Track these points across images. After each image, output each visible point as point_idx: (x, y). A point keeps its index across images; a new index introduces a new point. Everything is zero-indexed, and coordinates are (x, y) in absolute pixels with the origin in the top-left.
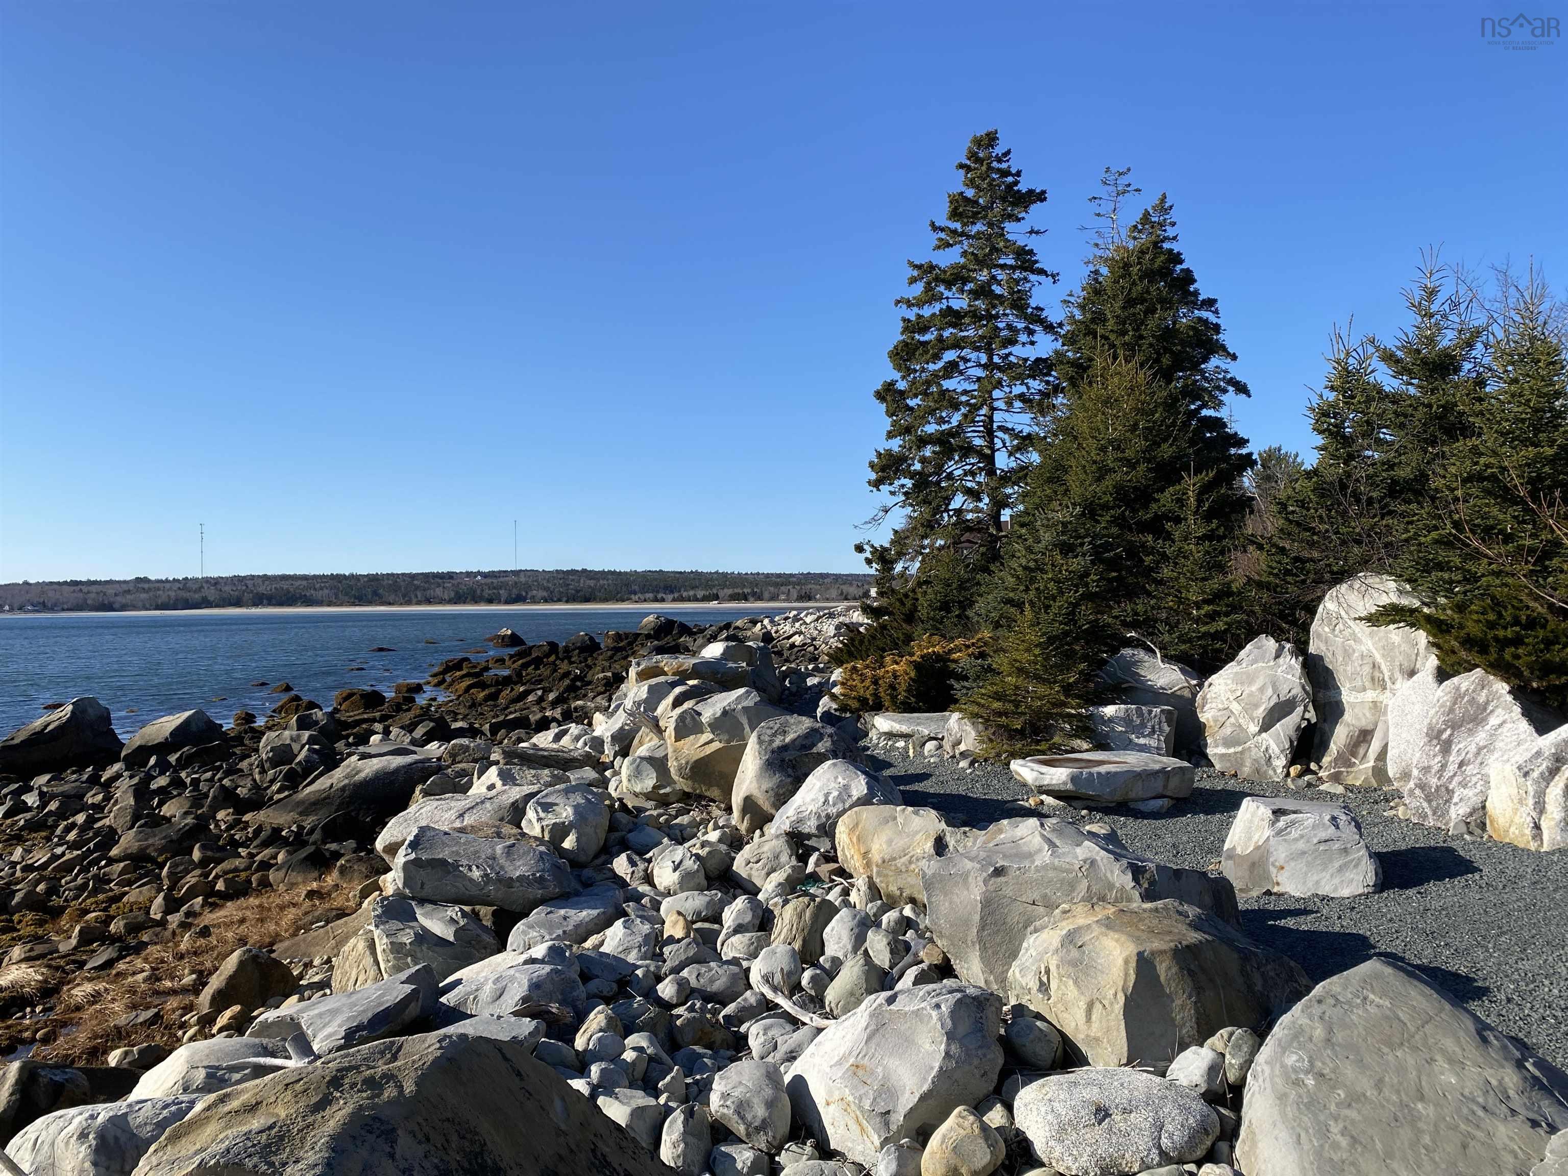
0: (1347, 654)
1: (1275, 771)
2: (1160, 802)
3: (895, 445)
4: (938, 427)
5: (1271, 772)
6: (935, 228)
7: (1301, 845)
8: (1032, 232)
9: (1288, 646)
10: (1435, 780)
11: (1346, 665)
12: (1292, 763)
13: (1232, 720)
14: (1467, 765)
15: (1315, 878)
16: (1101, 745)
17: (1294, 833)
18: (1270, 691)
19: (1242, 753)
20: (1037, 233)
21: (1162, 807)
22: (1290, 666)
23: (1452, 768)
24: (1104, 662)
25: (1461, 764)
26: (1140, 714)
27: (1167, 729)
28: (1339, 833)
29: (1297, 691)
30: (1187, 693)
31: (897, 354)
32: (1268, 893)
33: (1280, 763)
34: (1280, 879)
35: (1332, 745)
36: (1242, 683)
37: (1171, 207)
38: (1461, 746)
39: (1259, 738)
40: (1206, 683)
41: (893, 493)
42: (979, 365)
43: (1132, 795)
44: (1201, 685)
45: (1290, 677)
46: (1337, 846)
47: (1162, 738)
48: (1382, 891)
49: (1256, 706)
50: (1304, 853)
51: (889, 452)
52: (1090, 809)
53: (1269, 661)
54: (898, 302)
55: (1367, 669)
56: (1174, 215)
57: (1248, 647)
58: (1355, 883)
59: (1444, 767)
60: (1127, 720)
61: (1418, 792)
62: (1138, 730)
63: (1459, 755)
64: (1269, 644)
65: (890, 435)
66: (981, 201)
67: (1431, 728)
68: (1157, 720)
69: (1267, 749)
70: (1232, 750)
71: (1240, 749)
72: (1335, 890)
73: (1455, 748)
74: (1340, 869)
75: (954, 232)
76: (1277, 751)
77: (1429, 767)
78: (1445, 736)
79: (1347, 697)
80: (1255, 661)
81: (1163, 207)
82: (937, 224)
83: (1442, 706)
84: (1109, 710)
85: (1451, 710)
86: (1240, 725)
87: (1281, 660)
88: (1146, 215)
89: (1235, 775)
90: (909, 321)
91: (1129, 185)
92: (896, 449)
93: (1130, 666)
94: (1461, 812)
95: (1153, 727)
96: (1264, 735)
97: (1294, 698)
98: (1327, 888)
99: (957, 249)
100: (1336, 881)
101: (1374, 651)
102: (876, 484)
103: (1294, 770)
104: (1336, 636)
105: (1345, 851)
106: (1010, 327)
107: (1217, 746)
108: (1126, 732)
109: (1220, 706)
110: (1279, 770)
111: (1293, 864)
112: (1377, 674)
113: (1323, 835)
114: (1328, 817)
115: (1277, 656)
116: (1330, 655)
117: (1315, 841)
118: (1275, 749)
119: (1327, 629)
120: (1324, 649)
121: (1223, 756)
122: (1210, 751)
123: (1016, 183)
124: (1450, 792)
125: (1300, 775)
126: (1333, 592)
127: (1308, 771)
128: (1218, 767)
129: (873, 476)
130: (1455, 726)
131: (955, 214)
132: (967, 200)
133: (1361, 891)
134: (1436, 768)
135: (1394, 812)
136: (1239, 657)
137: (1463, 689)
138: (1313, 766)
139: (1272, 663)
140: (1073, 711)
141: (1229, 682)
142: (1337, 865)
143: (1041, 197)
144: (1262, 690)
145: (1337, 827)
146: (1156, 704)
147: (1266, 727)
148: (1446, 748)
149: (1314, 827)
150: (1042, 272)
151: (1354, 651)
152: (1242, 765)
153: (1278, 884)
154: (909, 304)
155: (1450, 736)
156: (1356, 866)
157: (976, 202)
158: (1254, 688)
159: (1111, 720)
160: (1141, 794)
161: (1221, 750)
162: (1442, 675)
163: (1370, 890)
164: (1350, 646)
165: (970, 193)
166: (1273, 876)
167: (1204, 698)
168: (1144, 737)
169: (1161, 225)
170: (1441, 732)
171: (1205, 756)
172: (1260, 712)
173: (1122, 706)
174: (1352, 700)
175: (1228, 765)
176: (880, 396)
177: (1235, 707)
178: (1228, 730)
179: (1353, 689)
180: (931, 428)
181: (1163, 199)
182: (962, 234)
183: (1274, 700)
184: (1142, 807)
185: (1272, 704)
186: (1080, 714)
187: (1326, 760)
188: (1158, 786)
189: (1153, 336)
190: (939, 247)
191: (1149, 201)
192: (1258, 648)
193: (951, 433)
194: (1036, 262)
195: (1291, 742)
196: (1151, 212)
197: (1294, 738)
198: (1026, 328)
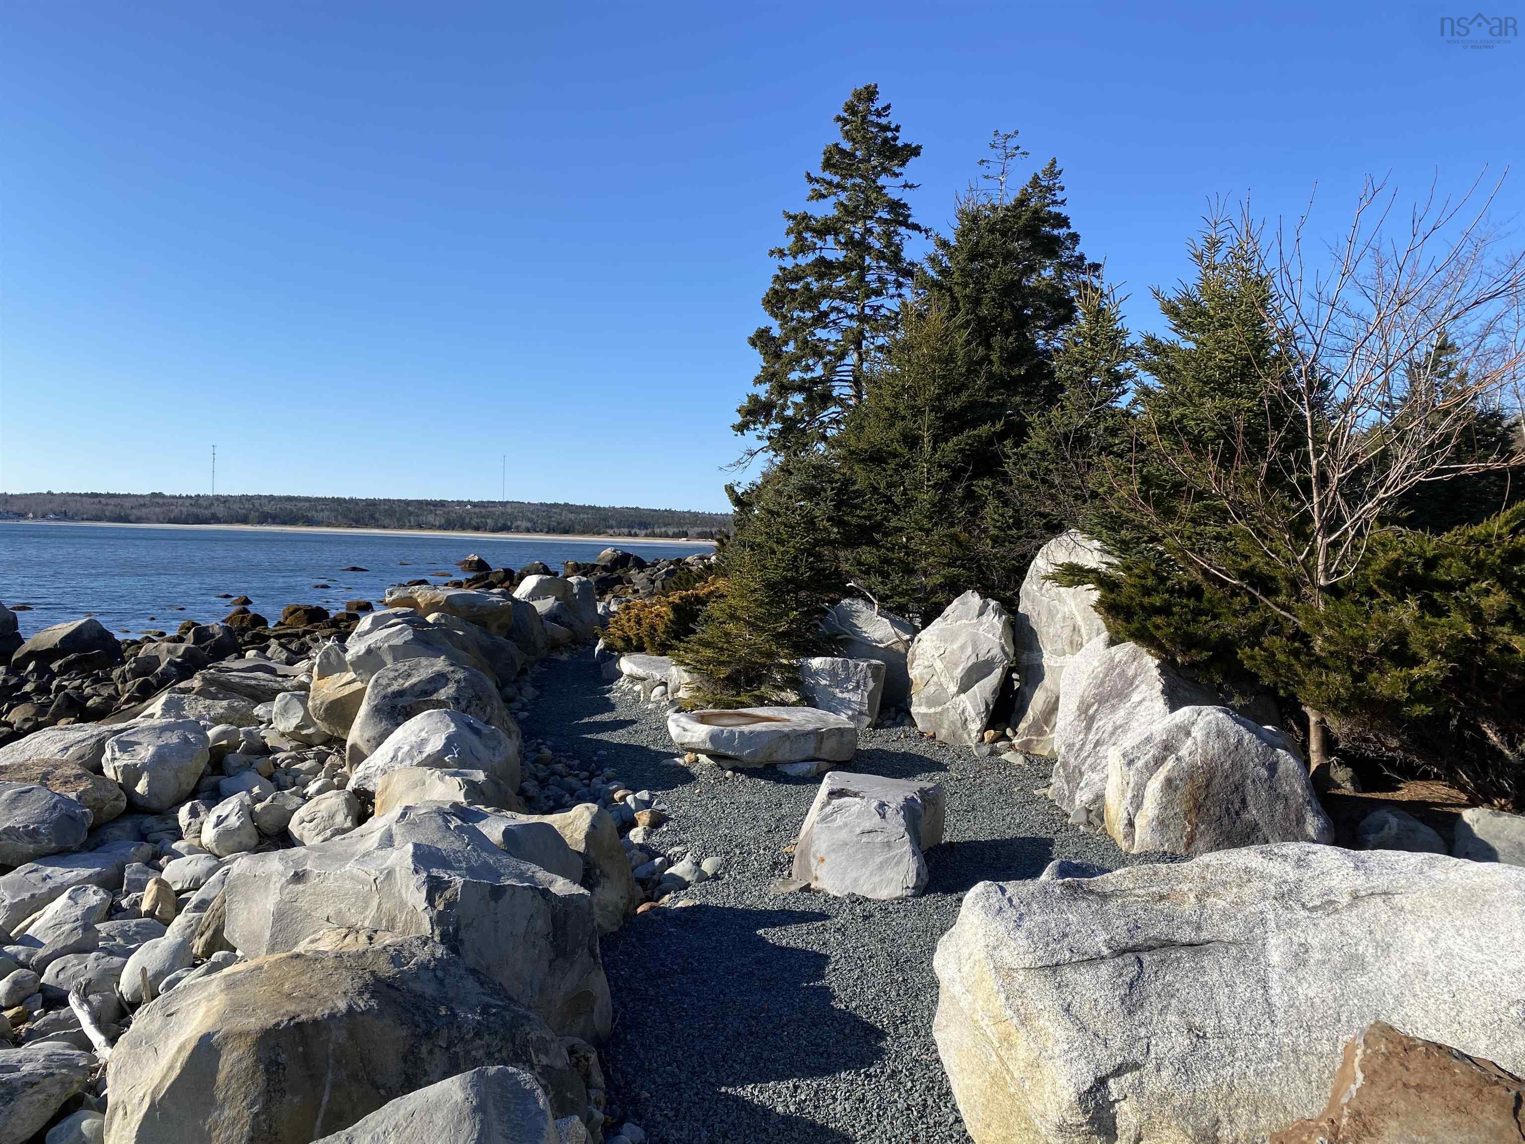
0: (1051, 615)
1: (969, 735)
2: (807, 766)
3: (763, 391)
4: (801, 375)
5: (966, 736)
6: (810, 179)
7: (843, 835)
8: (905, 186)
9: (993, 603)
10: (1073, 760)
11: (1049, 626)
12: (988, 727)
13: (935, 678)
14: (1102, 745)
15: (854, 874)
16: (808, 699)
17: (839, 821)
18: (969, 650)
19: (941, 713)
20: (911, 186)
21: (809, 771)
22: (992, 625)
23: (1089, 747)
24: (825, 612)
25: (1097, 744)
26: (846, 667)
27: (871, 685)
28: (883, 824)
29: (996, 651)
30: (901, 648)
31: (769, 302)
32: (807, 888)
33: (975, 726)
34: (818, 874)
35: (1029, 710)
36: (946, 641)
37: (1060, 172)
38: (1101, 723)
39: (957, 699)
40: (916, 639)
41: (760, 438)
42: (851, 317)
43: (777, 757)
44: (912, 640)
45: (990, 636)
46: (879, 838)
47: (866, 694)
48: (923, 895)
49: (956, 665)
50: (846, 844)
51: (754, 399)
52: (735, 770)
53: (972, 618)
54: (772, 252)
55: (1067, 632)
56: (1062, 180)
57: (955, 602)
58: (894, 883)
59: (1083, 745)
60: (832, 673)
61: (1061, 770)
62: (843, 684)
63: (1097, 733)
64: (973, 599)
65: (758, 381)
66: (858, 153)
67: (1082, 702)
68: (863, 674)
69: (963, 712)
70: (932, 710)
71: (939, 709)
72: (874, 890)
73: (1095, 726)
74: (881, 866)
75: (830, 183)
76: (973, 714)
77: (1074, 744)
78: (1091, 712)
79: (1048, 660)
80: (960, 618)
81: (1053, 171)
82: (813, 175)
83: (1095, 678)
84: (816, 662)
85: (1102, 683)
86: (941, 685)
87: (984, 618)
88: (1036, 178)
89: (933, 737)
90: (785, 269)
91: (1017, 148)
92: (763, 397)
93: (847, 617)
94: (1084, 798)
95: (858, 682)
96: (962, 696)
97: (993, 659)
98: (865, 888)
99: (832, 199)
100: (877, 879)
101: (1077, 614)
102: (741, 428)
103: (990, 734)
104: (1042, 595)
105: (888, 845)
106: (880, 279)
107: (921, 705)
108: (830, 686)
109: (926, 663)
110: (974, 735)
111: (833, 856)
112: (1076, 638)
113: (867, 825)
114: (876, 804)
115: (981, 614)
116: (1035, 614)
117: (858, 831)
118: (971, 712)
119: (1035, 588)
120: (1030, 608)
121: (925, 715)
122: (914, 710)
123: (895, 139)
124: (1081, 774)
125: (994, 741)
126: (1044, 549)
127: (1004, 737)
128: (920, 727)
129: (739, 421)
130: (1101, 700)
131: (828, 164)
132: (842, 152)
133: (899, 893)
134: (1077, 746)
135: (1045, 790)
136: (945, 614)
137: (1117, 660)
138: (1009, 732)
139: (975, 621)
140: (785, 661)
141: (935, 638)
142: (878, 860)
143: (916, 151)
144: (963, 648)
145: (883, 817)
146: (867, 657)
147: (965, 686)
148: (1090, 721)
149: (860, 815)
150: (916, 227)
151: (1058, 612)
152: (941, 726)
153: (816, 878)
154: (782, 254)
155: (1097, 710)
156: (898, 863)
157: (852, 155)
158: (956, 646)
159: (817, 673)
160: (788, 756)
161: (923, 710)
162: (1112, 642)
163: (909, 892)
164: (1055, 607)
165: (847, 146)
166: (813, 868)
167: (913, 654)
168: (848, 691)
169: (1050, 189)
170: (1090, 706)
171: (909, 713)
172: (959, 672)
173: (829, 659)
174: (1052, 664)
175: (929, 725)
176: (753, 343)
177: (939, 665)
178: (932, 689)
179: (1054, 652)
180: (795, 376)
181: (1054, 163)
182: (838, 186)
183: (973, 660)
184: (792, 771)
185: (970, 664)
186: (791, 665)
187: (1022, 726)
188: (809, 748)
189: (995, 289)
190: (812, 198)
191: (1040, 167)
192: (964, 604)
193: (814, 382)
194: (909, 216)
195: (987, 705)
196: (1041, 176)
197: (990, 701)
198: (896, 281)
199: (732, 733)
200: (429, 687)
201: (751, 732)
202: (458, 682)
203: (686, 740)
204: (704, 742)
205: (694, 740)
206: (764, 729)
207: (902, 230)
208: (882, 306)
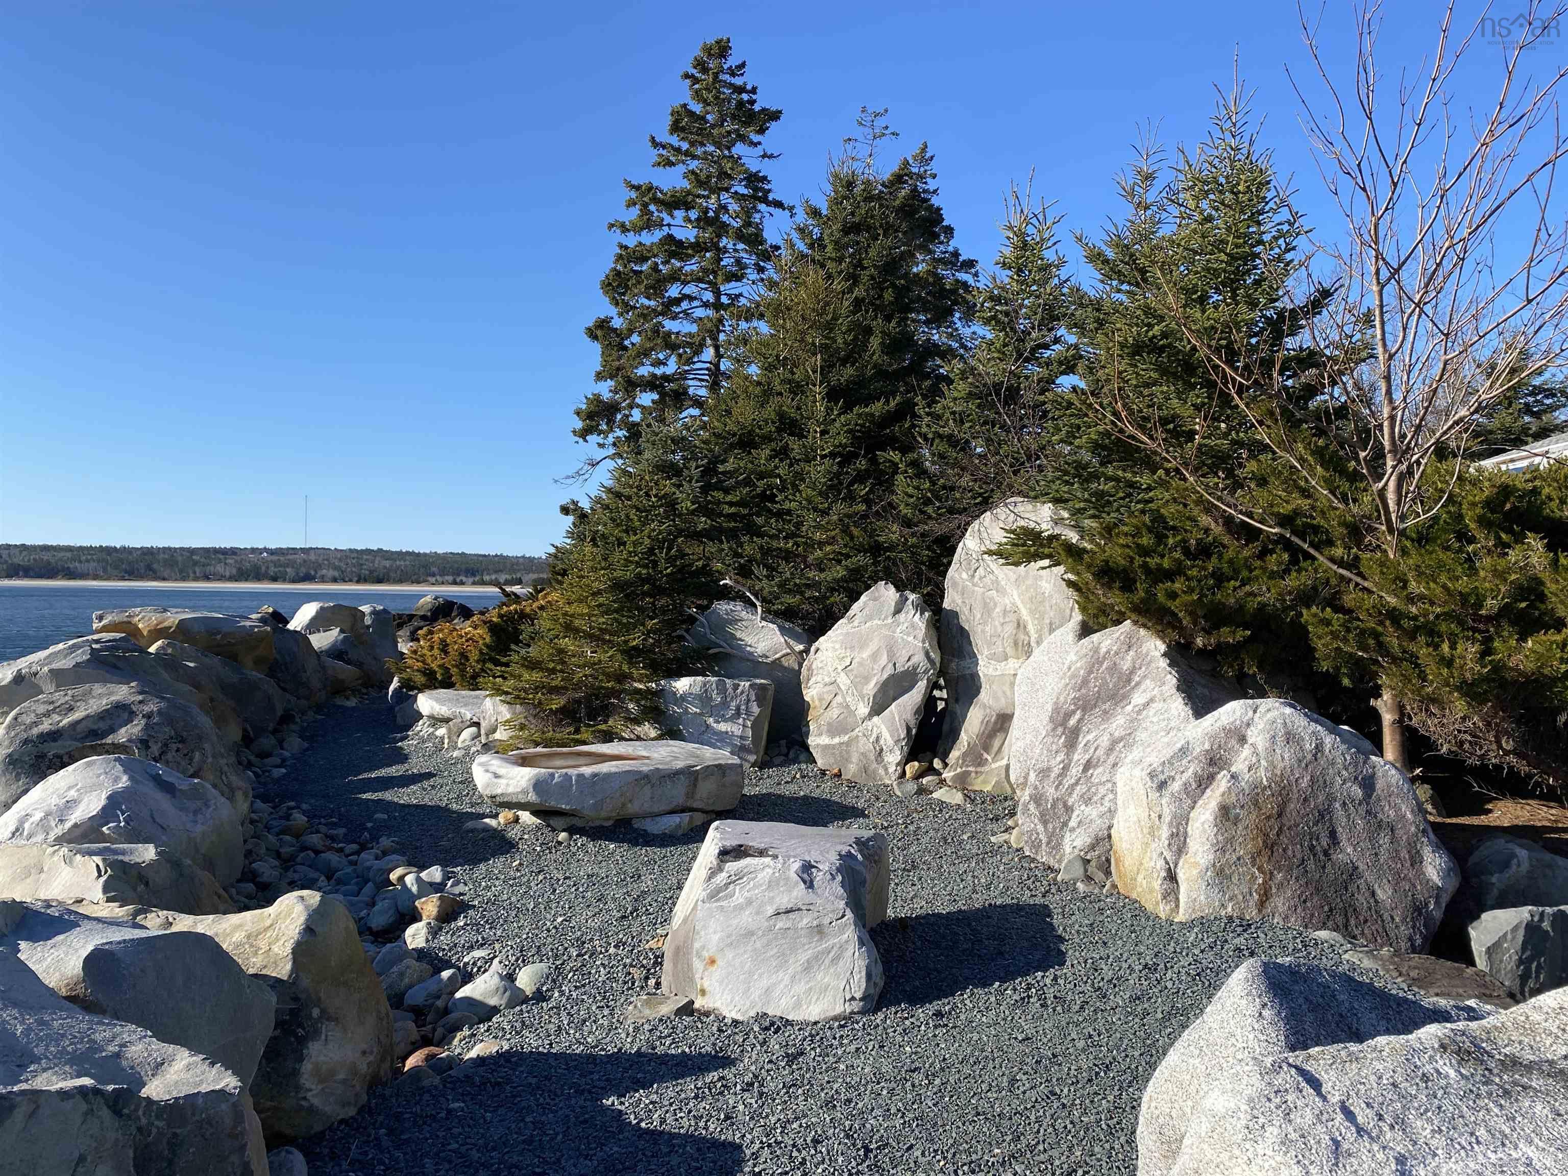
0: (987, 609)
1: (886, 769)
2: (676, 819)
3: (605, 389)
4: (651, 369)
5: (881, 771)
6: (655, 143)
7: (746, 919)
8: (764, 156)
9: (912, 597)
10: (1052, 790)
11: (985, 623)
12: (910, 757)
13: (839, 699)
14: (1096, 766)
15: (765, 983)
16: (671, 732)
17: (739, 896)
18: (884, 659)
19: (848, 744)
20: (771, 156)
21: (679, 826)
22: (913, 626)
23: (1075, 770)
24: (692, 620)
25: (1088, 766)
26: (722, 690)
27: (756, 710)
28: (810, 897)
29: (919, 658)
30: (791, 663)
31: (610, 284)
32: (688, 1009)
33: (894, 758)
34: (706, 984)
35: (962, 733)
36: (852, 648)
37: (932, 158)
38: (1090, 737)
39: (869, 724)
40: (813, 649)
41: (601, 446)
42: (706, 305)
43: (633, 808)
44: (807, 651)
45: (911, 639)
46: (805, 920)
47: (749, 724)
48: (875, 1011)
49: (867, 679)
50: (751, 933)
51: (597, 400)
52: (572, 831)
53: (886, 618)
54: (612, 226)
55: (1010, 629)
56: (934, 167)
57: (863, 598)
58: (830, 994)
59: (1066, 768)
60: (704, 698)
61: (1032, 807)
62: (719, 711)
63: (1085, 751)
64: (886, 593)
65: (599, 377)
66: (709, 117)
67: (1056, 710)
68: (744, 697)
69: (878, 739)
70: (836, 740)
71: (846, 738)
72: (798, 1005)
73: (1082, 741)
74: (808, 968)
75: (678, 150)
76: (890, 742)
77: (1049, 769)
78: (1072, 722)
79: (985, 668)
80: (870, 618)
81: (924, 157)
82: (658, 140)
83: (1073, 676)
84: (683, 685)
85: (1085, 682)
86: (848, 706)
87: (902, 616)
88: (906, 163)
89: (839, 775)
90: (626, 248)
91: (887, 127)
92: (606, 396)
93: (722, 626)
94: (1078, 843)
95: (738, 708)
96: (875, 719)
97: (915, 668)
98: (783, 1002)
99: (681, 169)
100: (800, 988)
101: (1021, 606)
102: (583, 434)
103: (912, 768)
104: (974, 585)
105: (819, 931)
106: (738, 261)
107: (820, 735)
108: (701, 714)
109: (827, 680)
110: (892, 769)
111: (730, 955)
112: (1022, 636)
113: (785, 902)
114: (797, 865)
115: (898, 611)
116: (966, 610)
117: (770, 911)
118: (887, 739)
119: (964, 576)
120: (959, 602)
121: (826, 747)
122: (812, 741)
123: (752, 102)
124: (1069, 809)
125: (918, 776)
126: (976, 525)
127: (931, 770)
128: (820, 763)
129: (579, 425)
130: (1086, 705)
131: (676, 128)
132: (691, 114)
133: (839, 1009)
134: (1056, 771)
135: (1006, 836)
136: (851, 613)
137: (1103, 650)
138: (937, 764)
139: (890, 620)
140: (641, 686)
141: (837, 646)
142: (803, 957)
143: (775, 116)
144: (875, 657)
145: (810, 885)
146: (748, 676)
147: (878, 708)
148: (1072, 738)
149: (772, 884)
150: (779, 204)
151: (995, 605)
152: (848, 760)
153: (703, 992)
154: (624, 229)
155: (1079, 721)
156: (836, 960)
157: (703, 118)
158: (865, 655)
159: (683, 698)
160: (647, 807)
161: (825, 740)
162: (1086, 630)
163: (856, 1006)
164: (992, 599)
165: (697, 108)
166: (697, 976)
167: (809, 669)
168: (726, 721)
169: (921, 177)
170: (1069, 715)
171: (806, 748)
172: (871, 688)
173: (700, 678)
174: (991, 671)
175: (832, 761)
176: (591, 334)
177: (844, 681)
178: (834, 713)
179: (992, 657)
180: (644, 371)
181: (924, 149)
182: (687, 153)
183: (889, 671)
184: (656, 827)
185: (885, 676)
186: (649, 691)
187: (954, 755)
188: (677, 794)
190: (659, 164)
191: (910, 151)
192: (875, 599)
193: (666, 378)
194: (769, 191)
195: (909, 729)
196: (911, 162)
197: (913, 723)
198: (756, 264)
199: (567, 777)
200: (102, 725)
201: (595, 775)
202: (148, 716)
203: (499, 791)
204: (525, 792)
205: (511, 790)
206: (613, 770)
207: (762, 207)
208: (741, 295)
